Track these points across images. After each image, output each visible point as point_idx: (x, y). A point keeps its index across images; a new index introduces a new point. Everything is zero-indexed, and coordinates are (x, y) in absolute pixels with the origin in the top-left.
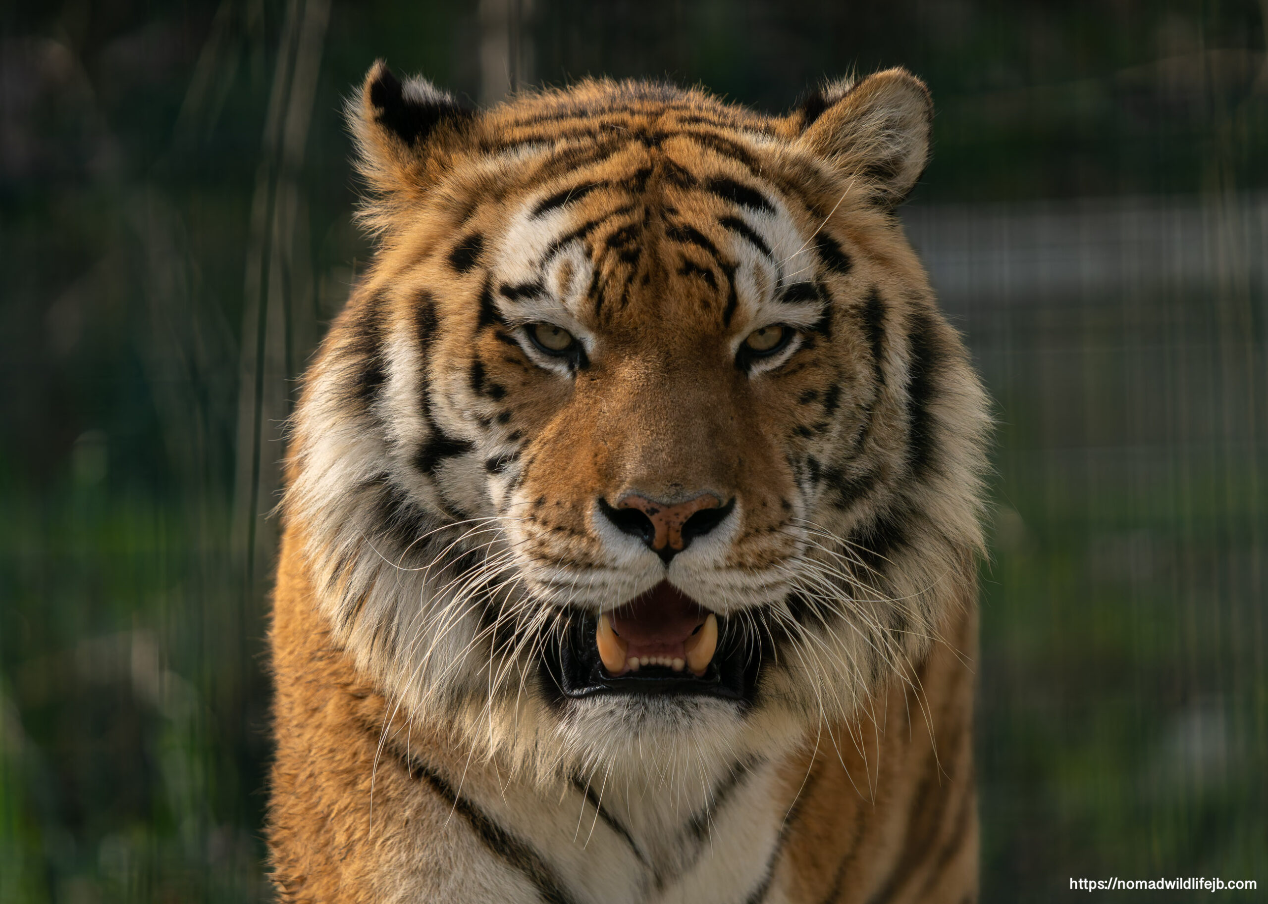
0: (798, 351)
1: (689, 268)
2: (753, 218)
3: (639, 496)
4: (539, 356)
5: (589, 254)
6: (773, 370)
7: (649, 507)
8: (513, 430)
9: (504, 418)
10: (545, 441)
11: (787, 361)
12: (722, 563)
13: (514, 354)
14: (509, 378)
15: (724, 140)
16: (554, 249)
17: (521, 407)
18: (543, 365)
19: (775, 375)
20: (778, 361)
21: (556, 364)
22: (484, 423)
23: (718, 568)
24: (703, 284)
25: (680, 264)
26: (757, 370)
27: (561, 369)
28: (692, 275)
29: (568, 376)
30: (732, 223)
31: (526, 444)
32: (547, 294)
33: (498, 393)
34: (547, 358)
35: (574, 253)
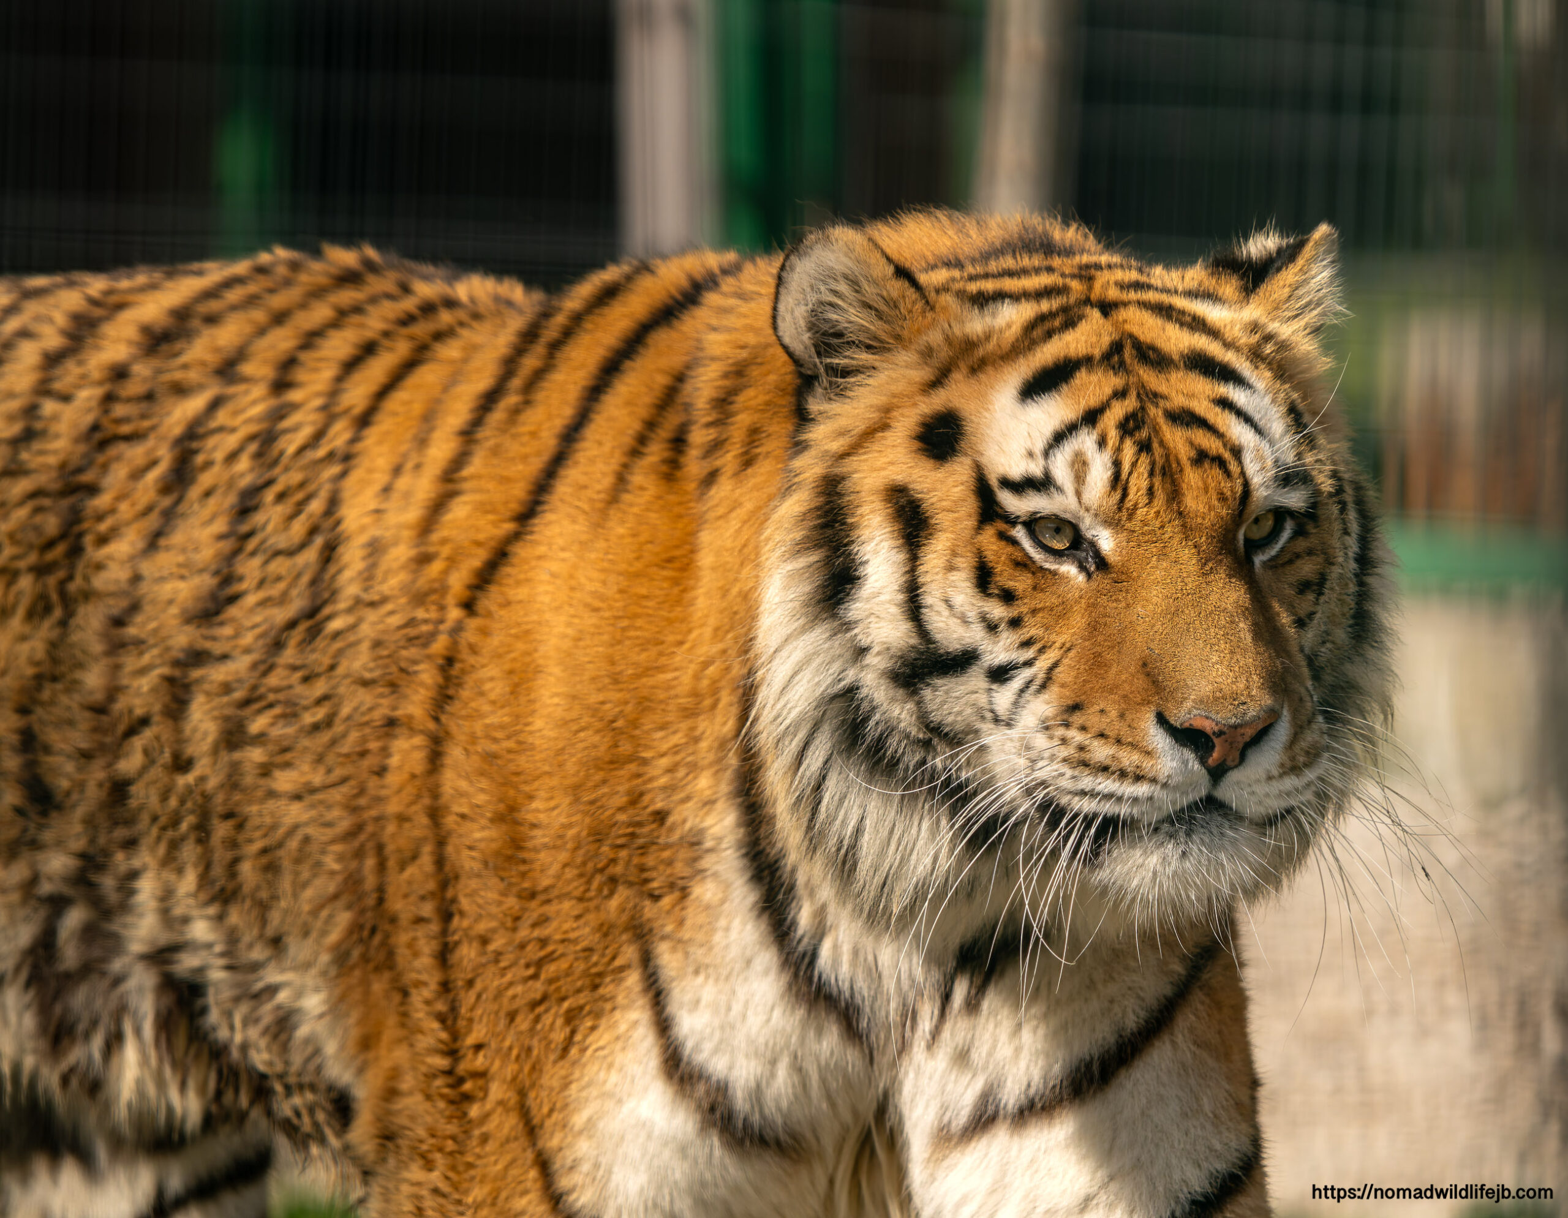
0: (1291, 539)
1: (1201, 457)
2: (1239, 396)
3: (1207, 718)
4: (1042, 556)
5: (1102, 443)
6: (1270, 560)
7: (1216, 729)
8: (1028, 636)
9: (1015, 623)
10: (1068, 645)
11: (1282, 549)
12: (1275, 772)
13: (1018, 555)
14: (1020, 583)
15: (1182, 312)
16: (1059, 438)
17: (1034, 612)
18: (1047, 566)
19: (1272, 564)
20: (1273, 551)
21: (1060, 563)
22: (992, 628)
23: (1270, 778)
24: (1217, 472)
25: (1193, 454)
26: (1259, 559)
27: (1069, 569)
28: (1206, 465)
29: (1081, 578)
30: (1225, 404)
31: (1042, 651)
32: (1059, 489)
33: (1008, 597)
34: (1051, 558)
35: (1086, 441)
